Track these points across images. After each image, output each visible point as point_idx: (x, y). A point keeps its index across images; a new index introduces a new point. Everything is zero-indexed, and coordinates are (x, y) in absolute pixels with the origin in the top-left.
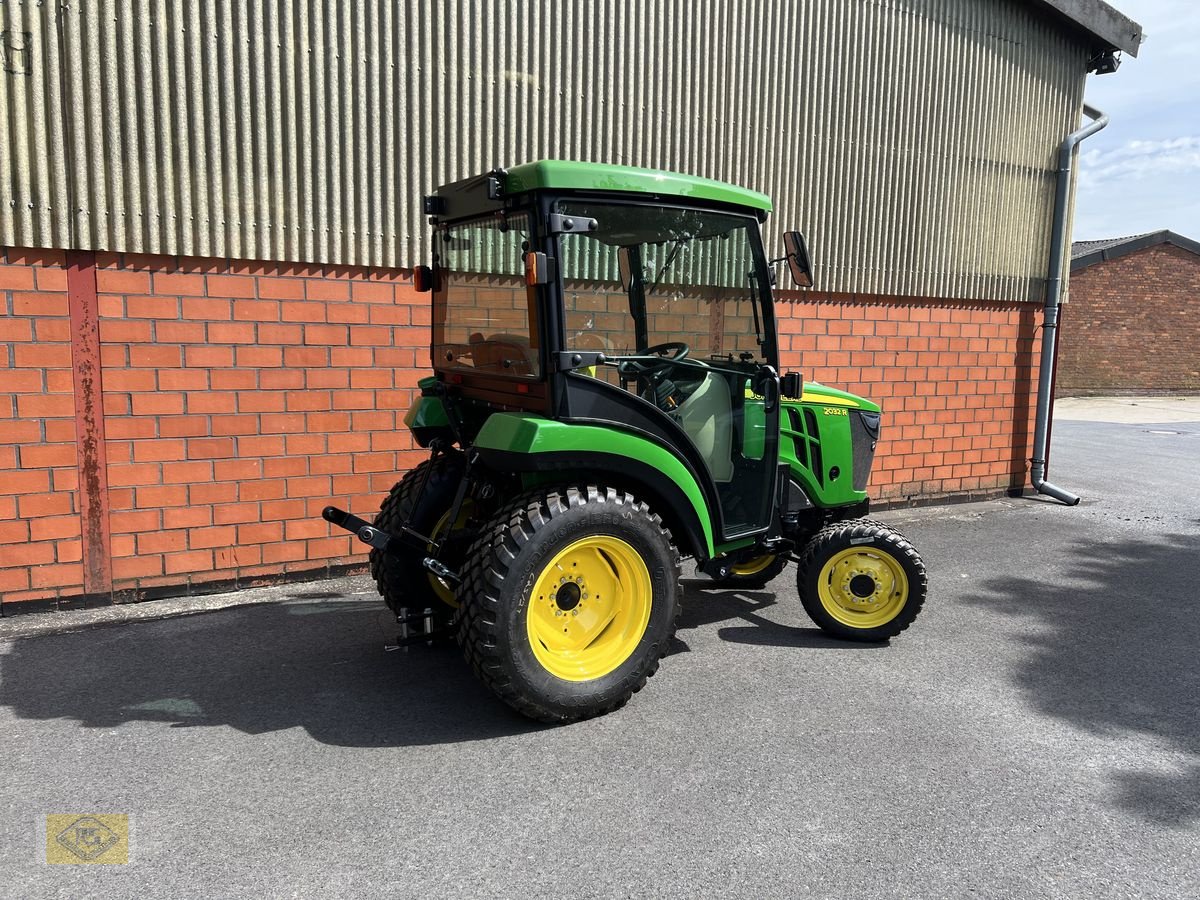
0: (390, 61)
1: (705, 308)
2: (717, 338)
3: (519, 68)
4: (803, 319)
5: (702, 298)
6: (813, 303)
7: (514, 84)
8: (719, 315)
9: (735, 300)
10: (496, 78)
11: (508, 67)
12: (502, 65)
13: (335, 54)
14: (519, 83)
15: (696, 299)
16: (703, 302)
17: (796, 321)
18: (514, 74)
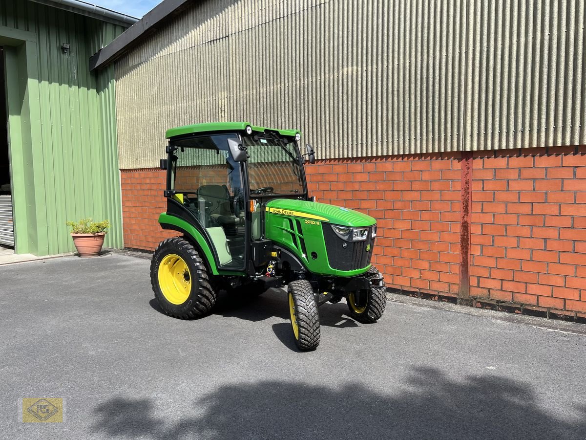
0: (302, 82)
1: (457, 165)
2: (467, 183)
3: (347, 66)
4: (546, 168)
5: (454, 159)
6: (557, 155)
7: (345, 73)
8: (468, 168)
9: (481, 158)
10: (338, 74)
11: (343, 68)
12: (341, 68)
13: (287, 85)
14: (347, 72)
15: (450, 160)
16: (456, 161)
17: (538, 170)
18: (345, 69)
